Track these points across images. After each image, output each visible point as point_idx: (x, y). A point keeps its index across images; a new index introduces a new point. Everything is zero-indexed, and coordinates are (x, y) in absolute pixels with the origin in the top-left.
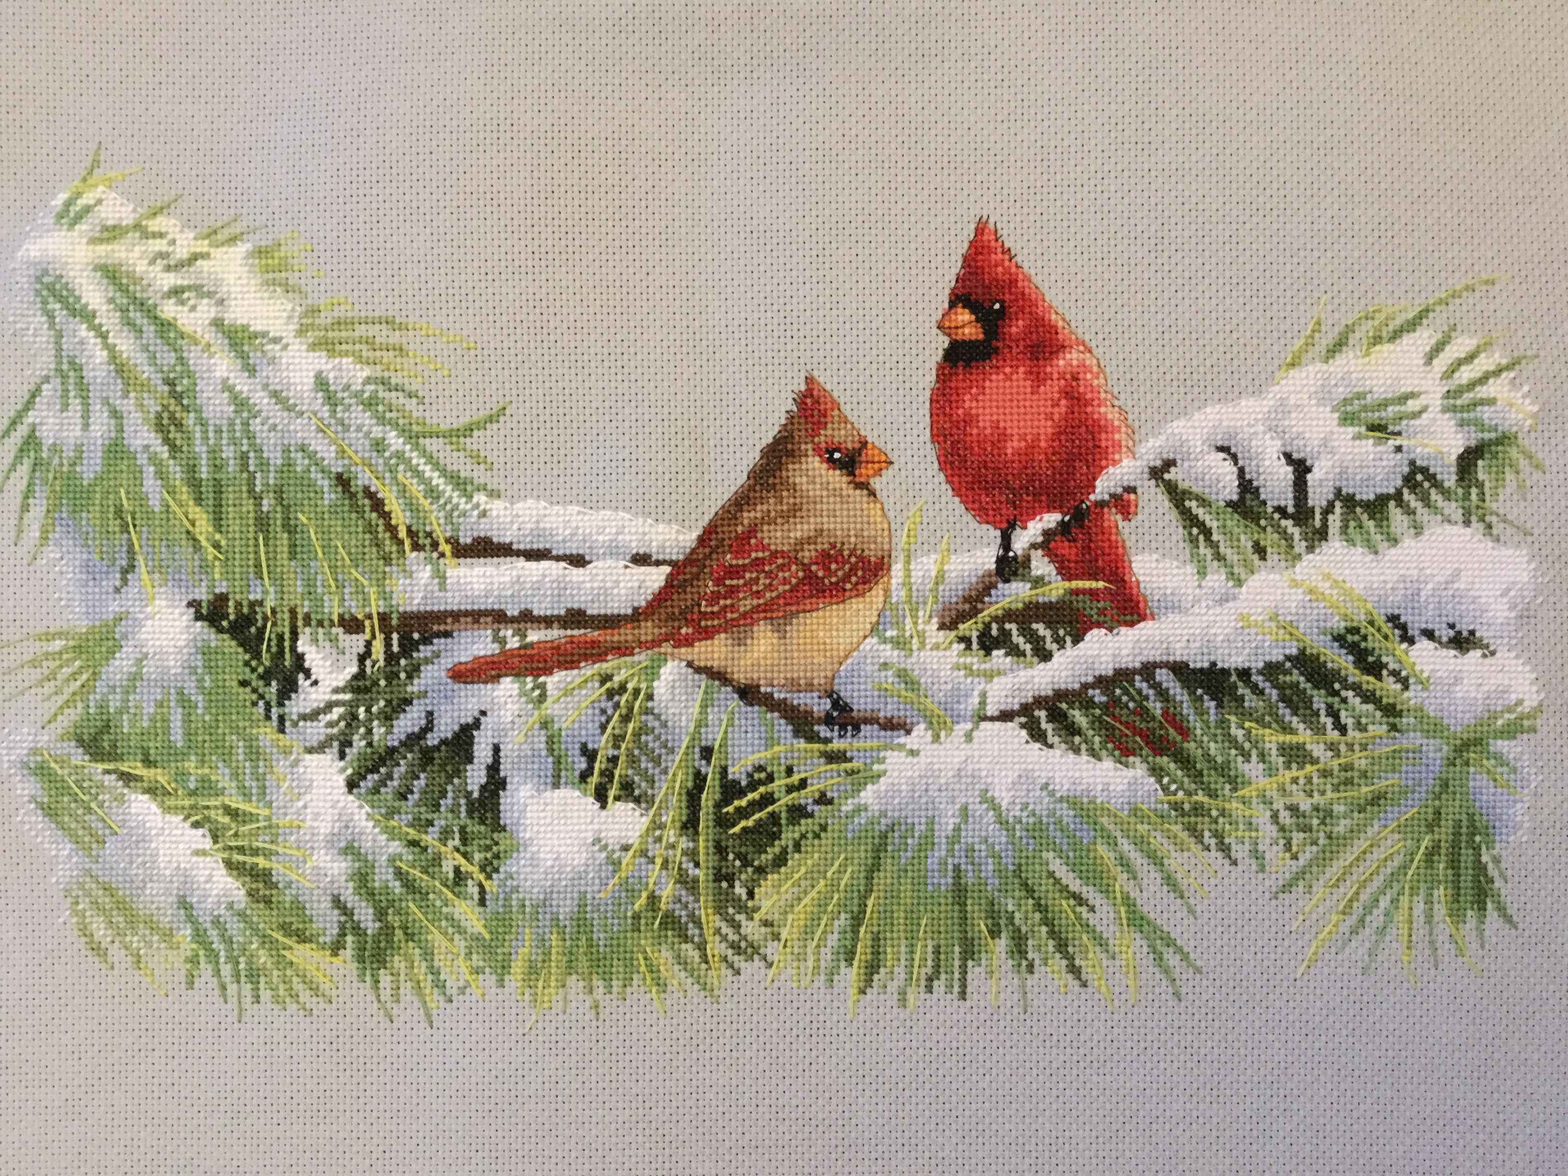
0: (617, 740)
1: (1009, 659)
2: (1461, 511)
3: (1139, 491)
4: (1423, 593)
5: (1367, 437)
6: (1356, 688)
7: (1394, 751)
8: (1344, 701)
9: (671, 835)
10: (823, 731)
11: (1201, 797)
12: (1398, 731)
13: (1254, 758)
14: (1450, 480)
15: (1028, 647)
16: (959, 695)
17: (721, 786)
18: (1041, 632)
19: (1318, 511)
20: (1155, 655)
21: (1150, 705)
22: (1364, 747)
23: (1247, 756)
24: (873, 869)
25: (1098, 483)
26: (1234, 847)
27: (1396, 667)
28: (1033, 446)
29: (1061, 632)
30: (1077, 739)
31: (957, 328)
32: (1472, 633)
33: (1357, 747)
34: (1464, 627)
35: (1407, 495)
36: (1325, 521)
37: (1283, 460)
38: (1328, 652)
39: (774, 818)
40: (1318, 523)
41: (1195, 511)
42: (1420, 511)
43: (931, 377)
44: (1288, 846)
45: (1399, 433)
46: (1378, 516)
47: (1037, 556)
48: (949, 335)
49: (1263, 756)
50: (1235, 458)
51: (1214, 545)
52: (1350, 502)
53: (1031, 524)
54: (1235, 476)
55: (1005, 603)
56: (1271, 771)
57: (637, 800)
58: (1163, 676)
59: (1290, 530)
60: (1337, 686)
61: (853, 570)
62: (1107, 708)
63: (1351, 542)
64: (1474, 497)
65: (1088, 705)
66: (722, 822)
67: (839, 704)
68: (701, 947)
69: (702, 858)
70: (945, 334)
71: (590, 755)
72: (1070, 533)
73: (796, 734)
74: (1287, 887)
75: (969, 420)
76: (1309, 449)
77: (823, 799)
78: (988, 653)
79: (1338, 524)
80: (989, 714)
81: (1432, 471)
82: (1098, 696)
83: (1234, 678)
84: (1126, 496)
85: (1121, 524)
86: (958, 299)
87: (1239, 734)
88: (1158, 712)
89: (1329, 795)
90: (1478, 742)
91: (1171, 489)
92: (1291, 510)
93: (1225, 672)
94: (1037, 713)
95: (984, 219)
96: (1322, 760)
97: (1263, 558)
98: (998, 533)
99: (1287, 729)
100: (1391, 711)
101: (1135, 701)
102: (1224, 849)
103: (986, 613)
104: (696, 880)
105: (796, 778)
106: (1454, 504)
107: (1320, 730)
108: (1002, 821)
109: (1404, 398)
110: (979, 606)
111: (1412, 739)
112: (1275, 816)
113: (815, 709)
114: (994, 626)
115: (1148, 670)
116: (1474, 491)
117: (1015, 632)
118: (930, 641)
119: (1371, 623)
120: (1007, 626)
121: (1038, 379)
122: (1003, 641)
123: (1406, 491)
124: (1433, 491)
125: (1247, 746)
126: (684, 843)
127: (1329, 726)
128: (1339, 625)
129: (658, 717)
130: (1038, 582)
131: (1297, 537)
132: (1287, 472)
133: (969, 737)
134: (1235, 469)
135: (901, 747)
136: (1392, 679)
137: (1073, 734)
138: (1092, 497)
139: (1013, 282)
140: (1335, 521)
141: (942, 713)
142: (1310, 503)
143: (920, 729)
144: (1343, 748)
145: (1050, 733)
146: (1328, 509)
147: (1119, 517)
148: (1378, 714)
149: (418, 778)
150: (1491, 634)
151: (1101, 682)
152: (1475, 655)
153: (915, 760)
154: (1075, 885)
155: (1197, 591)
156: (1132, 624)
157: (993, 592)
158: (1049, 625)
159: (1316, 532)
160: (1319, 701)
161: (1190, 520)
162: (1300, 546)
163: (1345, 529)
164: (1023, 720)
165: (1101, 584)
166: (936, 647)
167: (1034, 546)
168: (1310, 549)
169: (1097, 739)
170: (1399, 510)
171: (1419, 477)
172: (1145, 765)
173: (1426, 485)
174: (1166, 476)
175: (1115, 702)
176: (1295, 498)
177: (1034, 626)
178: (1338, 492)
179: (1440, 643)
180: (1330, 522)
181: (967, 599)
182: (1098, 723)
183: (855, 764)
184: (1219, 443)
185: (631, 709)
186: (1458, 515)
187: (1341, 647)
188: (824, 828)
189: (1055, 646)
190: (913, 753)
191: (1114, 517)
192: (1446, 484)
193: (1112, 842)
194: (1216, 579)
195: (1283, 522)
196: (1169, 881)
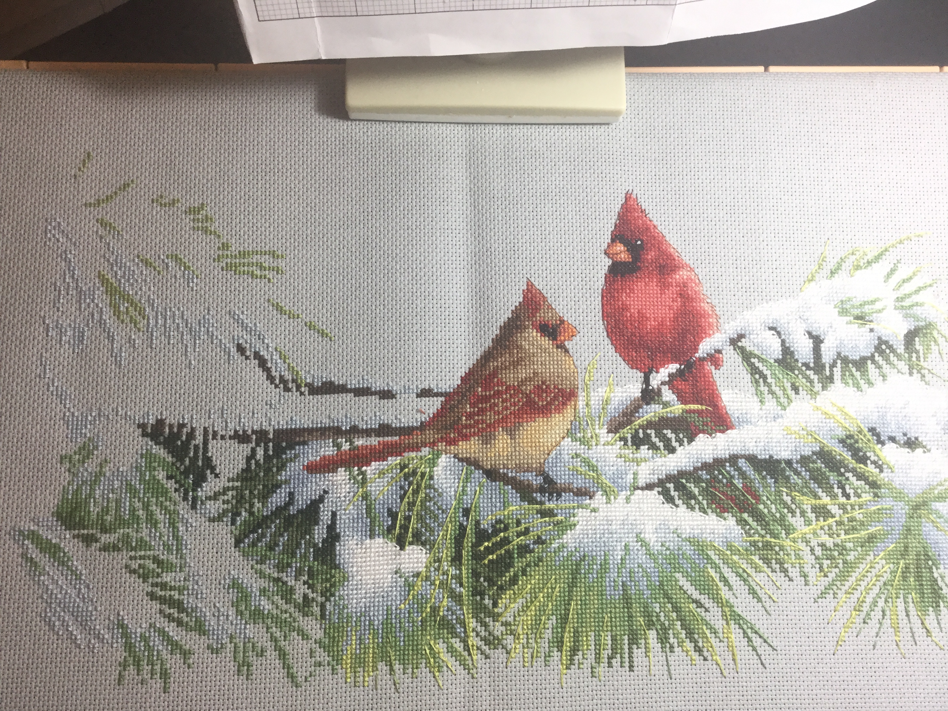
0: (411, 505)
1: (651, 451)
2: (907, 367)
3: (724, 352)
4: (888, 415)
5: (854, 323)
6: (854, 471)
7: (879, 509)
8: (847, 479)
9: (445, 565)
10: (538, 496)
11: (768, 538)
12: (878, 497)
13: (798, 514)
14: (901, 349)
15: (661, 444)
16: (621, 475)
17: (476, 533)
18: (669, 435)
19: (827, 366)
20: (736, 449)
21: (736, 482)
22: (861, 507)
23: (793, 513)
24: (572, 585)
25: (701, 346)
26: (790, 570)
27: (876, 459)
28: (662, 324)
29: (681, 436)
30: (693, 502)
31: (617, 254)
32: (916, 439)
33: (857, 507)
34: (912, 435)
35: (877, 357)
36: (831, 371)
37: (807, 336)
38: (837, 450)
39: (509, 553)
40: (828, 373)
41: (757, 364)
42: (884, 366)
43: (601, 283)
44: (821, 569)
45: (871, 321)
46: (862, 370)
47: (665, 389)
48: (612, 259)
49: (803, 513)
50: (779, 333)
51: (769, 386)
52: (845, 361)
53: (662, 370)
54: (780, 344)
55: (647, 417)
56: (808, 523)
57: (423, 544)
58: (742, 463)
59: (812, 377)
60: (842, 470)
61: (555, 398)
62: (710, 483)
63: (847, 384)
64: (914, 359)
65: (698, 480)
66: (477, 557)
67: (548, 480)
68: (464, 641)
69: (465, 580)
70: (609, 257)
71: (393, 515)
72: (684, 376)
73: (523, 499)
74: (823, 595)
75: (625, 308)
76: (822, 329)
77: (539, 541)
78: (638, 448)
79: (840, 373)
80: (640, 485)
81: (891, 343)
82: (705, 475)
83: (783, 465)
84: (717, 355)
85: (714, 371)
86: (617, 237)
87: (788, 499)
88: (740, 486)
89: (843, 537)
90: (925, 503)
91: (742, 350)
92: (812, 365)
93: (779, 461)
94: (668, 485)
95: (630, 191)
96: (837, 515)
97: (797, 393)
98: (642, 375)
99: (816, 496)
100: (874, 485)
101: (726, 478)
102: (785, 571)
103: (636, 423)
104: (460, 596)
105: (522, 527)
106: (903, 362)
107: (834, 497)
108: (650, 554)
109: (873, 302)
110: (633, 419)
111: (887, 503)
112: (812, 550)
113: (534, 483)
114: (641, 431)
115: (733, 459)
116: (914, 355)
117: (653, 435)
118: (602, 440)
119: (860, 432)
120: (649, 431)
121: (664, 286)
122: (646, 440)
123: (876, 355)
124: (892, 355)
125: (793, 506)
126: (453, 571)
127: (840, 495)
128: (841, 433)
129: (435, 490)
130: (666, 405)
131: (816, 381)
132: (809, 344)
133: (628, 500)
134: (780, 340)
135: (586, 507)
136: (873, 466)
137: (691, 499)
138: (697, 355)
139: (648, 229)
140: (837, 372)
141: (611, 485)
142: (824, 361)
143: (599, 495)
144: (849, 508)
145: (676, 497)
146: (833, 365)
147: (713, 368)
148: (867, 487)
149: (282, 535)
150: (928, 439)
151: (705, 466)
152: (919, 451)
153: (597, 514)
154: (696, 595)
155: (760, 412)
156: (723, 432)
157: (641, 410)
158: (674, 431)
159: (827, 377)
160: (833, 478)
161: (754, 371)
162: (818, 386)
163: (843, 375)
164: (660, 489)
165: (704, 407)
166: (607, 444)
167: (663, 383)
168: (824, 388)
169: (705, 502)
170: (873, 366)
171: (884, 347)
172: (734, 518)
173: (888, 351)
174: (740, 344)
175: (714, 478)
176: (814, 358)
177: (665, 431)
178: (839, 354)
179: (899, 444)
180: (835, 373)
181: (624, 414)
182: (705, 492)
183: (559, 518)
184: (771, 325)
185: (419, 486)
186: (906, 369)
187: (843, 446)
188: (540, 559)
189: (677, 444)
190: (594, 510)
191: (709, 367)
192: (899, 351)
193: (716, 567)
194: (771, 404)
195: (808, 372)
196: (753, 592)
